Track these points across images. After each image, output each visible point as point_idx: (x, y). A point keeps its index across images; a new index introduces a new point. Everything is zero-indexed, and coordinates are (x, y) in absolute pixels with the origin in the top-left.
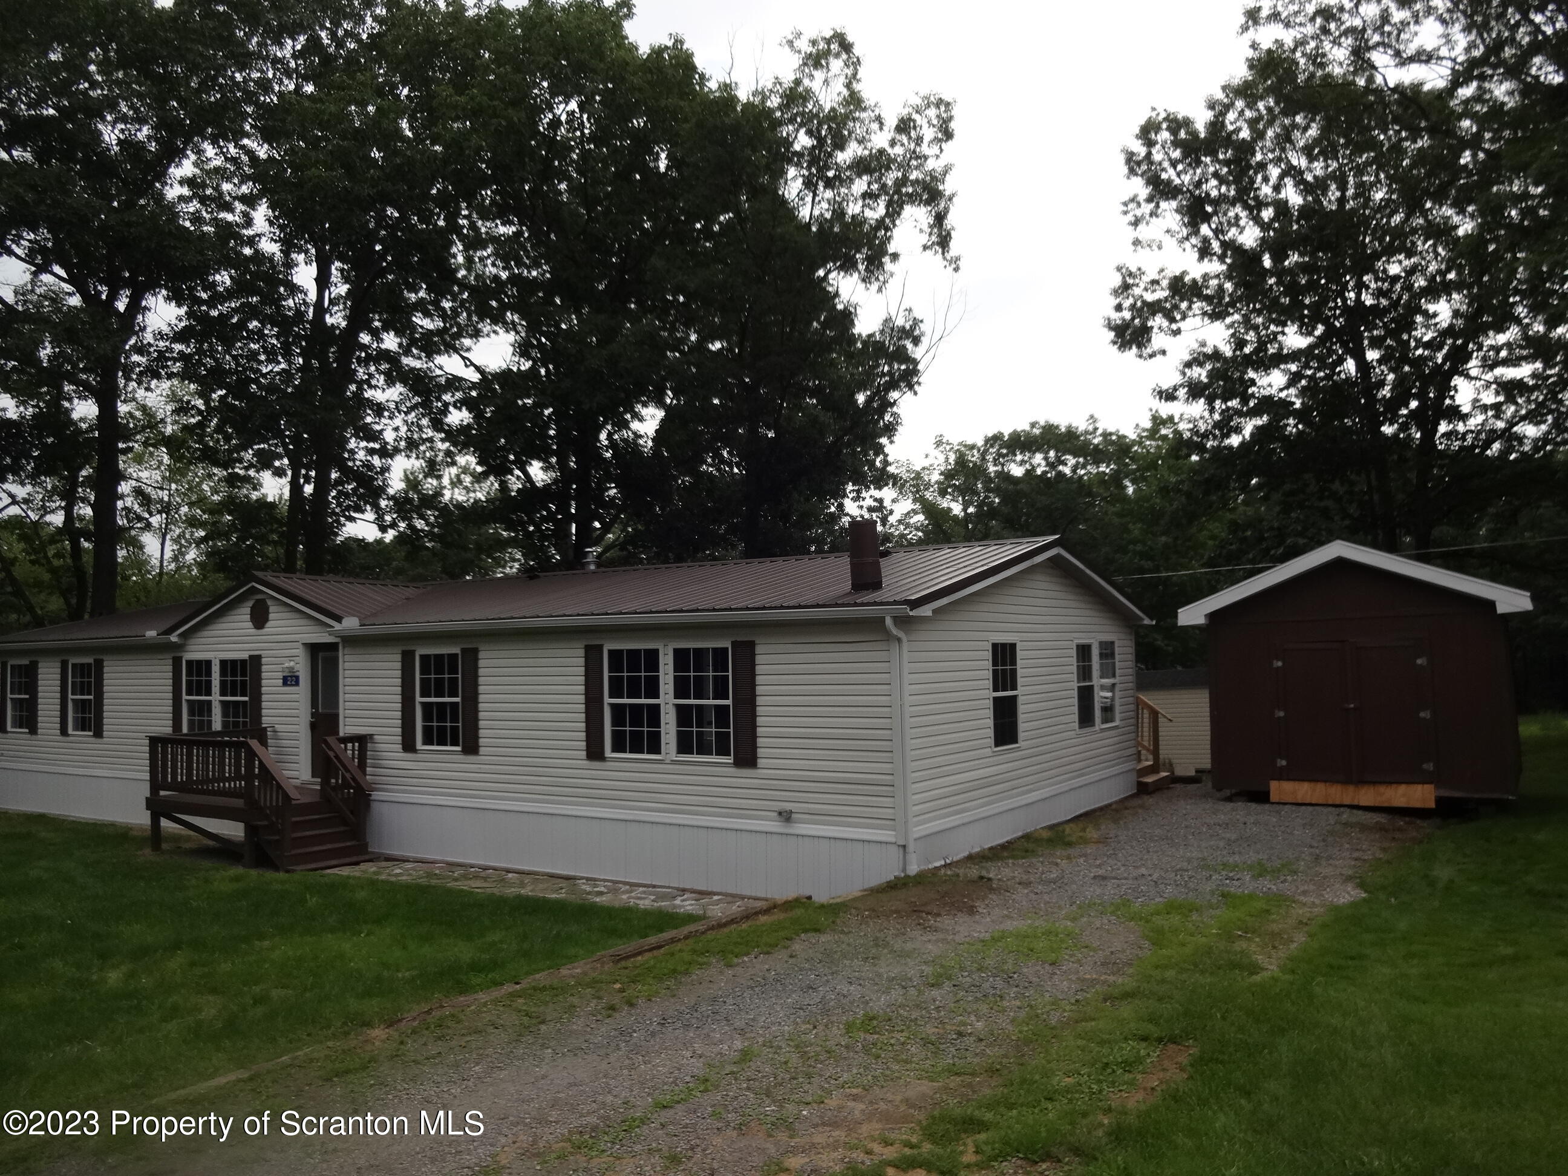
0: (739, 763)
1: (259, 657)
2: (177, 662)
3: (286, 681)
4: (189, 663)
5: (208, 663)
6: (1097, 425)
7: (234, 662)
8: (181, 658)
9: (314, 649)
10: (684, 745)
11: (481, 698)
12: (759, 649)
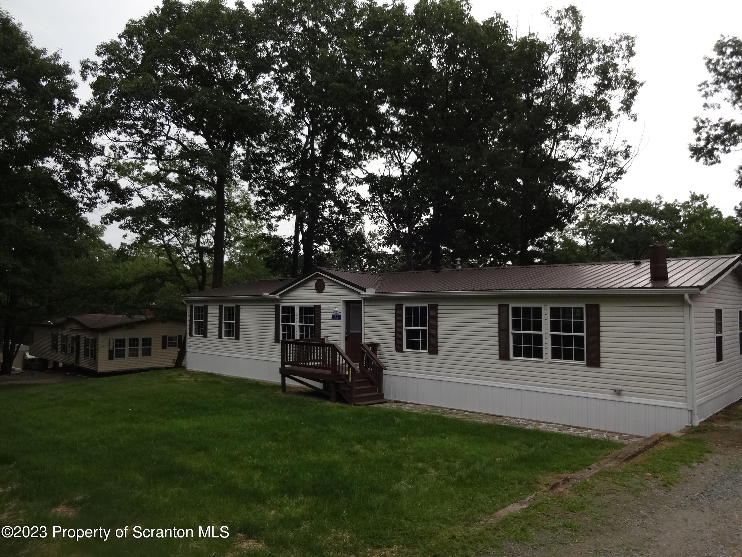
0: (589, 365)
1: (320, 306)
2: (277, 307)
3: (333, 317)
4: (283, 308)
5: (293, 308)
6: (662, 200)
7: (306, 308)
8: (279, 305)
9: (347, 303)
10: (556, 354)
11: (439, 328)
12: (601, 309)
